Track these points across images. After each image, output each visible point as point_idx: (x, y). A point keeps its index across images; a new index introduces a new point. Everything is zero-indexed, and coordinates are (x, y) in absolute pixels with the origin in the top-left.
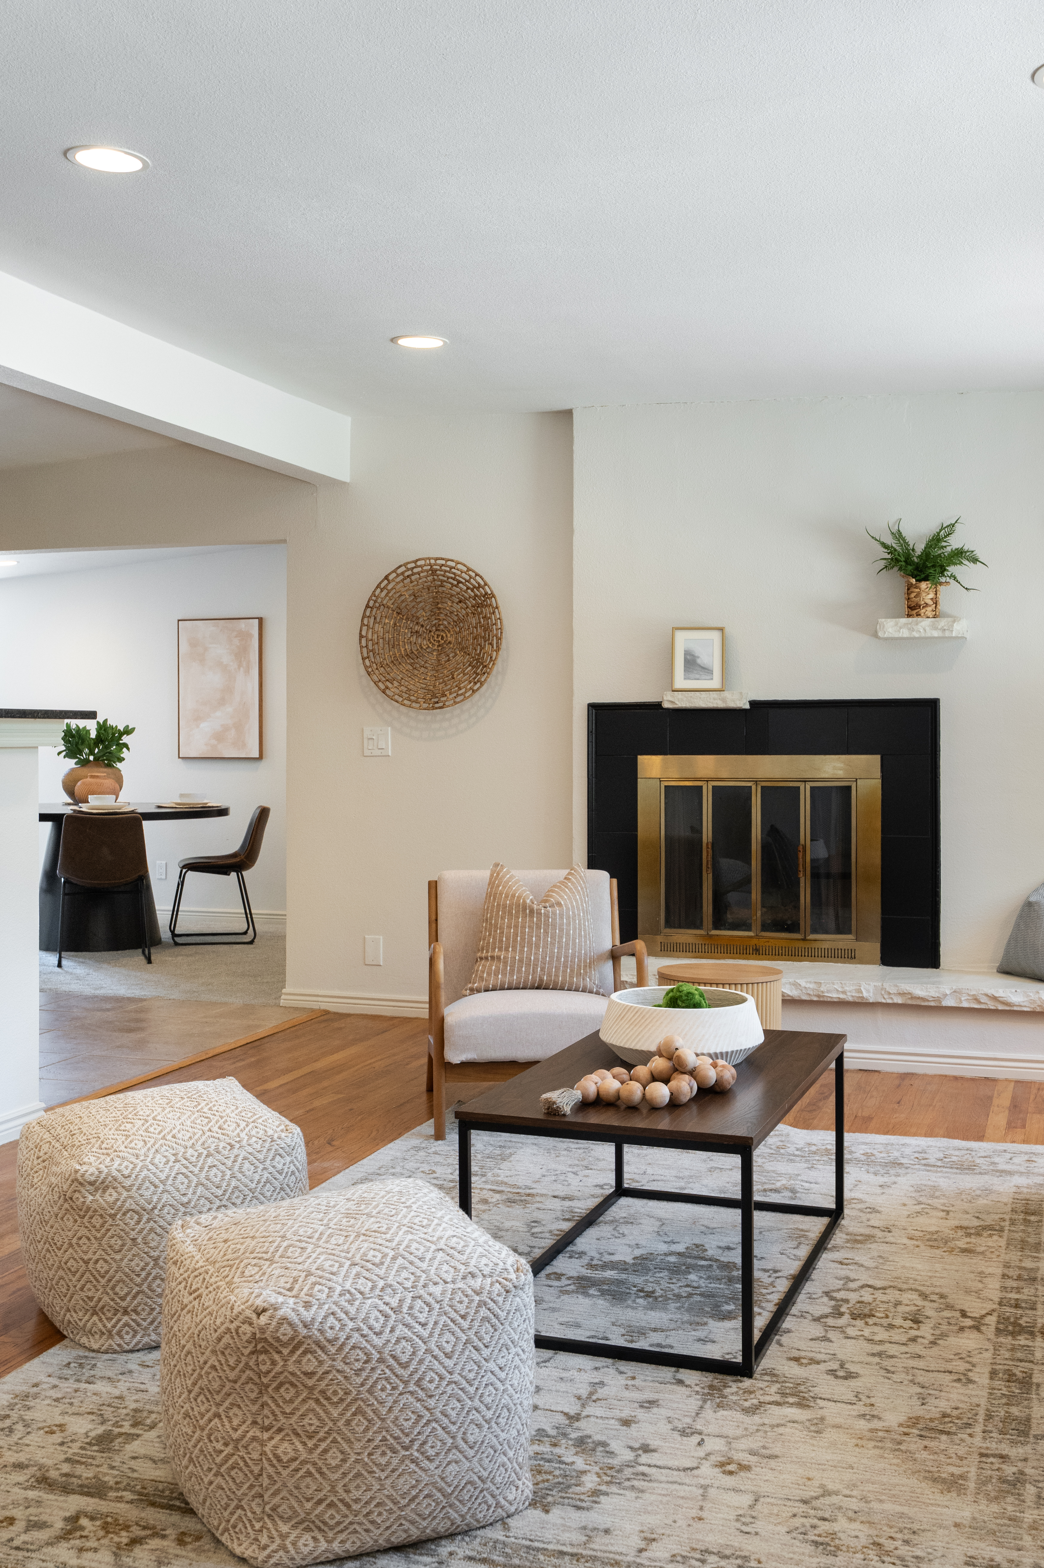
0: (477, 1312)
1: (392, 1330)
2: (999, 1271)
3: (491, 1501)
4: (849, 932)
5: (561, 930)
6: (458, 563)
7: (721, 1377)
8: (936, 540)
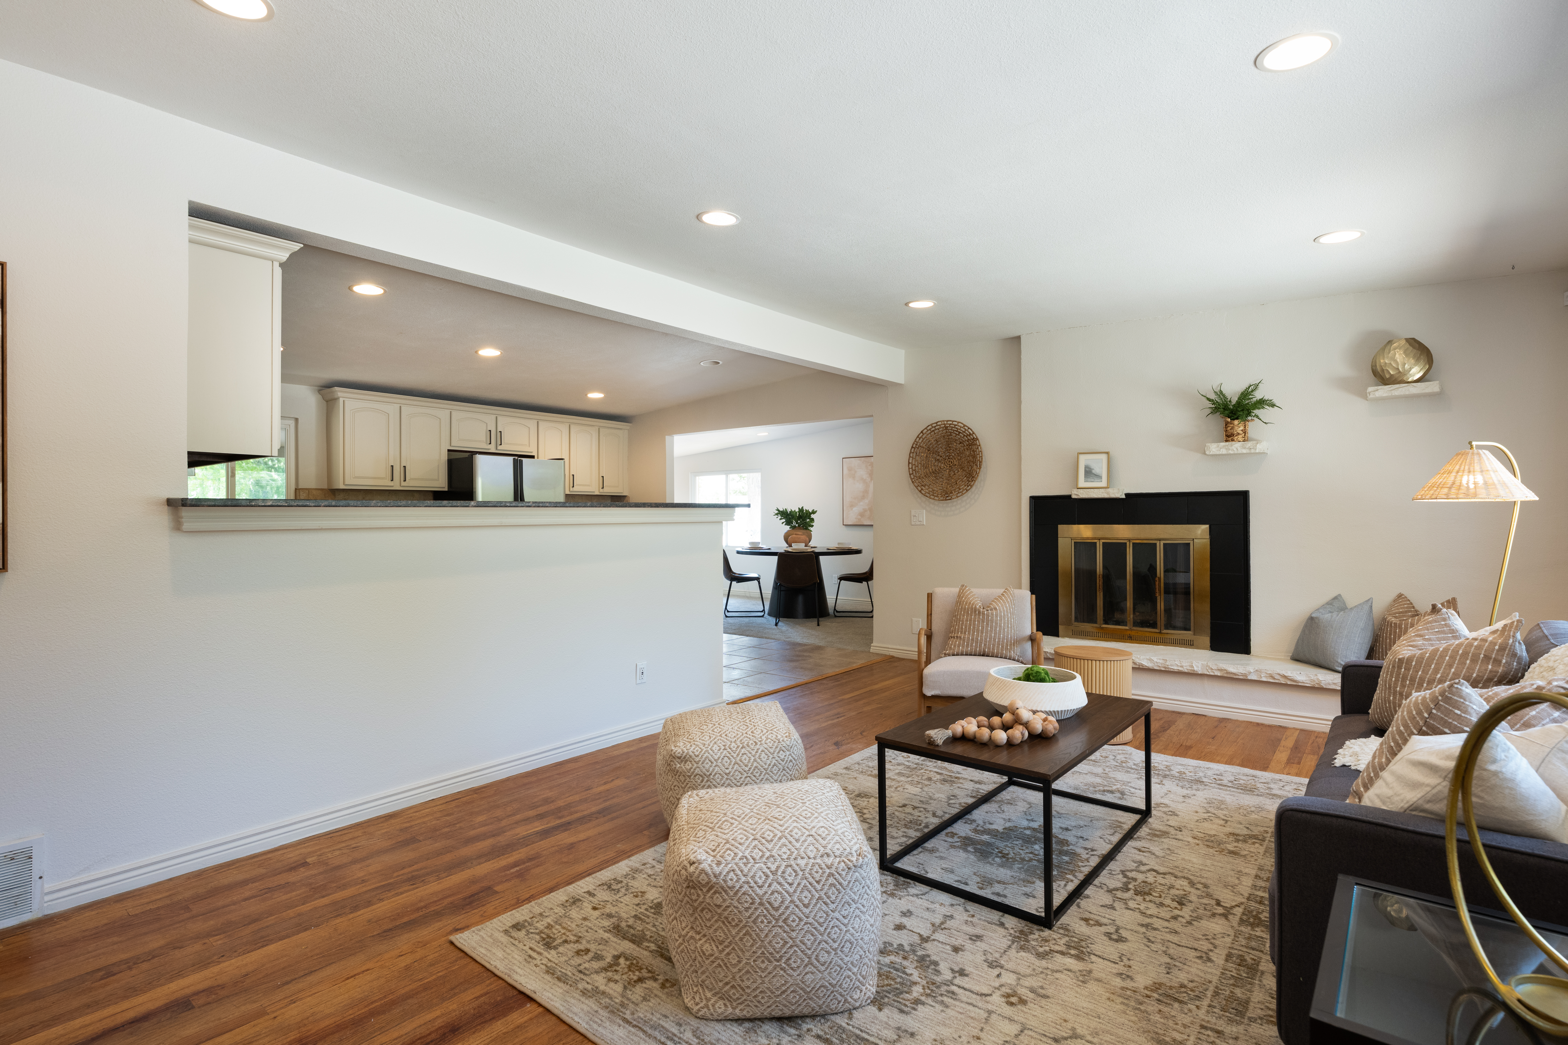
1: (770, 886)
2: (1254, 872)
3: (840, 998)
4: (1189, 629)
5: (996, 624)
6: (959, 423)
7: (1030, 925)
8: (1245, 395)
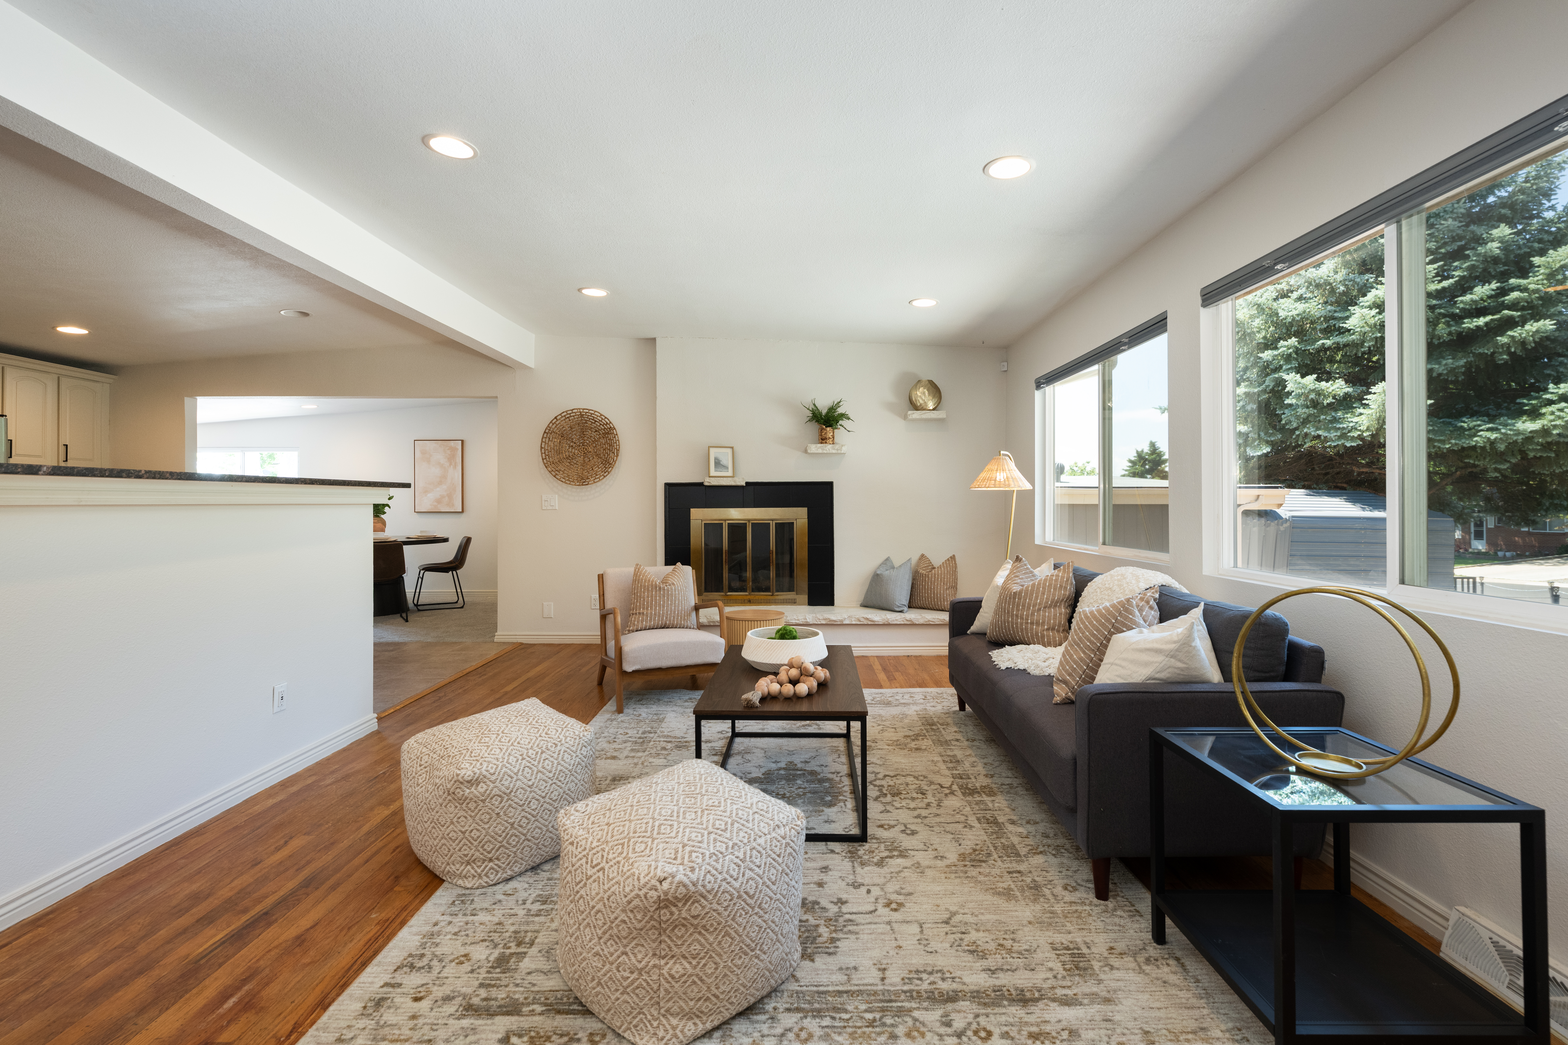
0: (785, 851)
4: (793, 591)
6: (595, 412)
7: (850, 844)
8: (832, 409)
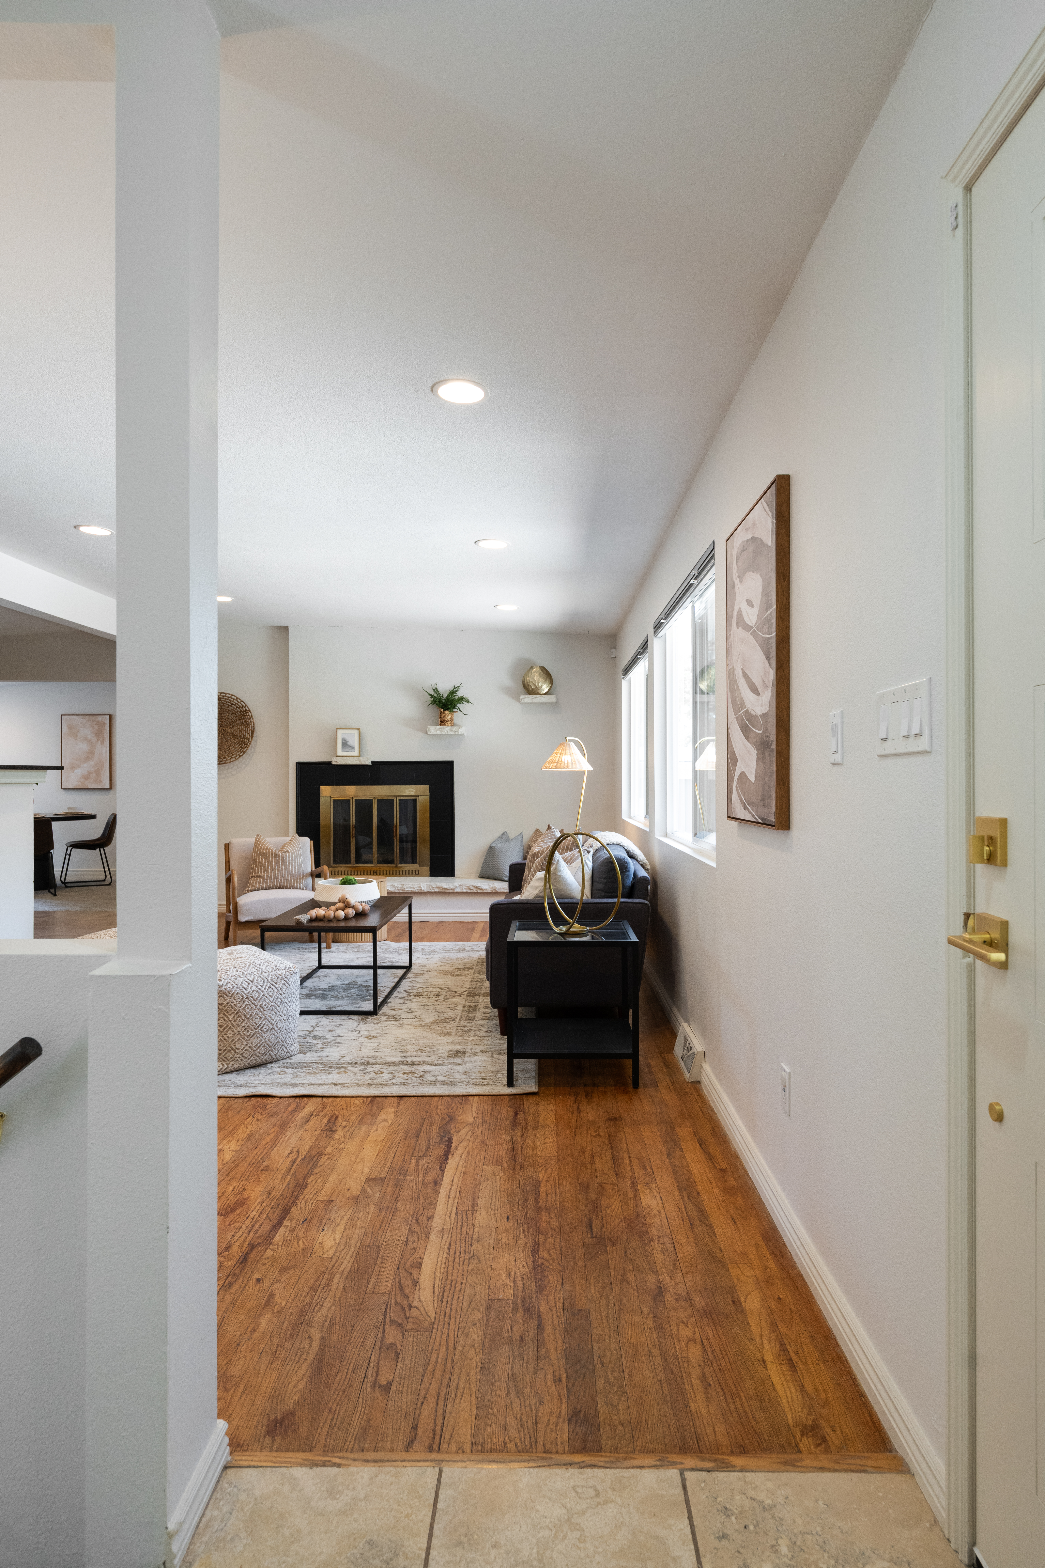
1: (251, 988)
2: (470, 980)
3: (285, 1050)
4: (416, 863)
5: (289, 863)
6: (232, 695)
7: (365, 1016)
8: (452, 693)
